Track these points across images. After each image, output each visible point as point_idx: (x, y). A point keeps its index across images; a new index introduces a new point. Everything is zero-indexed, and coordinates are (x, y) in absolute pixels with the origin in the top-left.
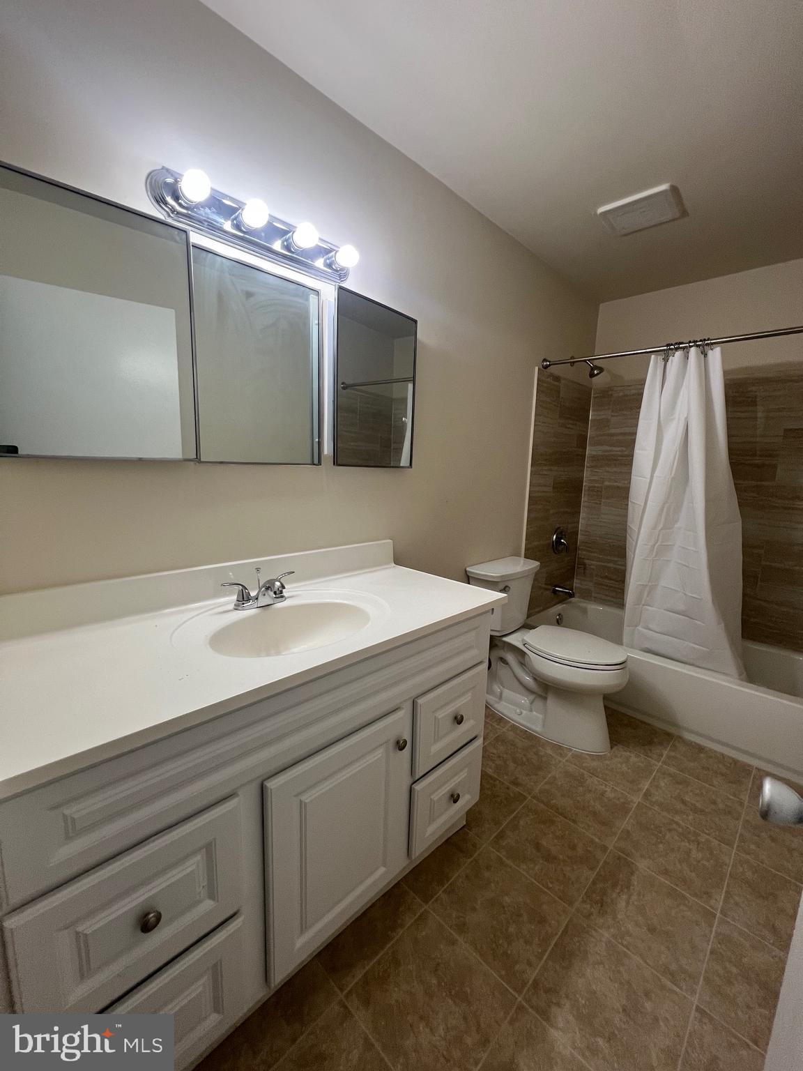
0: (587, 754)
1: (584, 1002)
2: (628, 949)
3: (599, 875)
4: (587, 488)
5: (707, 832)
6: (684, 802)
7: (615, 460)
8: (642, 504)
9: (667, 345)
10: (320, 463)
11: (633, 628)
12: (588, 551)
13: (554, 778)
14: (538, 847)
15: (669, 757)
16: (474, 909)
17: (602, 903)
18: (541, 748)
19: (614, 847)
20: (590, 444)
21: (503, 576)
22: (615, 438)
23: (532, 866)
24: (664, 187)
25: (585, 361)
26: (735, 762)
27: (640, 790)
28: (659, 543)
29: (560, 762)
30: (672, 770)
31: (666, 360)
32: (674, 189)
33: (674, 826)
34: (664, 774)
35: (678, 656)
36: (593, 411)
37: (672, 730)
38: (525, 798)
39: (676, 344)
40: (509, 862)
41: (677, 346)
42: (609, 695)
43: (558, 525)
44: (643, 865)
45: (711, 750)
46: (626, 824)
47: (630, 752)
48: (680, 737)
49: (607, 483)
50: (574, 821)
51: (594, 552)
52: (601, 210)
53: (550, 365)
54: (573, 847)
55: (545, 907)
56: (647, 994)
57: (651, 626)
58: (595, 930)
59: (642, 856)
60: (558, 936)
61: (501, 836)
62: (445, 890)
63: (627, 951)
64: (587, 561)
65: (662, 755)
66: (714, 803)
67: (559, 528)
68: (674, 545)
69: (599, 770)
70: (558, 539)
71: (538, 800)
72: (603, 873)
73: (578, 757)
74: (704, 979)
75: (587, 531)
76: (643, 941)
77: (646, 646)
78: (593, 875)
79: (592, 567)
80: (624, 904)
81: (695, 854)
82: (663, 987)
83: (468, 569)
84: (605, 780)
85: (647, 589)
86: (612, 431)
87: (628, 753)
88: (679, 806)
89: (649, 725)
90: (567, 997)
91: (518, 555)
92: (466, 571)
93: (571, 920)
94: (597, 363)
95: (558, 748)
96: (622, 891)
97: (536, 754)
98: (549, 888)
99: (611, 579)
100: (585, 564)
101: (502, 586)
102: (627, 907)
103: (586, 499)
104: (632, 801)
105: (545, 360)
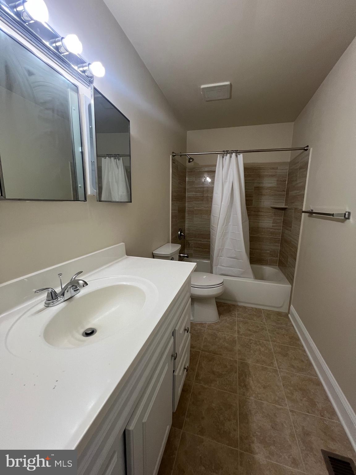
0: (213, 323)
1: (259, 434)
2: (262, 400)
3: (239, 374)
4: (187, 211)
5: (261, 339)
6: (250, 330)
7: (198, 198)
8: (218, 216)
9: (223, 151)
10: (85, 200)
11: (216, 267)
12: (190, 237)
13: (206, 338)
14: (213, 373)
15: (239, 314)
16: (203, 418)
17: (245, 386)
18: (195, 327)
19: (239, 359)
20: (187, 192)
21: (172, 253)
22: (197, 189)
23: (215, 383)
24: (227, 83)
25: (186, 155)
26: (256, 309)
27: (236, 331)
28: (224, 232)
29: (205, 330)
30: (242, 319)
31: (223, 157)
32: (231, 85)
33: (252, 341)
34: (240, 321)
35: (233, 274)
36: (188, 177)
37: (234, 303)
38: (199, 352)
39: (226, 151)
40: (206, 386)
41: (227, 152)
42: (216, 296)
43: (180, 228)
44: (250, 362)
45: (248, 307)
46: (237, 347)
47: (226, 317)
48: (237, 305)
49: (195, 208)
50: (221, 355)
51: (192, 237)
52: (203, 86)
53: (176, 155)
54: (226, 366)
55: (228, 399)
56: (275, 415)
57: (223, 265)
58: (248, 399)
59: (248, 358)
60: (238, 410)
61: (198, 375)
62: (187, 416)
63: (261, 401)
64: (190, 242)
65: (235, 315)
66: (258, 327)
67: (180, 229)
68: (229, 232)
69: (219, 328)
70: (181, 233)
71: (204, 351)
72: (240, 372)
73: (209, 325)
74: (287, 398)
75: (189, 229)
76: (264, 394)
77: (221, 273)
78: (237, 375)
79: (192, 244)
80: (252, 382)
81: (262, 349)
82: (278, 409)
83: (154, 252)
84: (223, 332)
85: (221, 250)
86: (196, 186)
87: (225, 318)
88: (249, 332)
89: (227, 304)
90: (253, 436)
91: (168, 242)
92: (153, 253)
93: (239, 400)
94: (192, 157)
95: (201, 324)
96: (249, 376)
97: (194, 330)
98: (225, 390)
99: (200, 248)
100: (189, 243)
101: (171, 258)
102: (253, 382)
103: (187, 215)
104: (235, 337)
105: (173, 153)
